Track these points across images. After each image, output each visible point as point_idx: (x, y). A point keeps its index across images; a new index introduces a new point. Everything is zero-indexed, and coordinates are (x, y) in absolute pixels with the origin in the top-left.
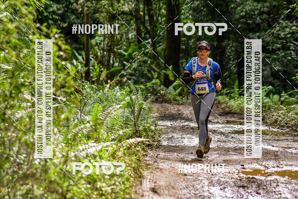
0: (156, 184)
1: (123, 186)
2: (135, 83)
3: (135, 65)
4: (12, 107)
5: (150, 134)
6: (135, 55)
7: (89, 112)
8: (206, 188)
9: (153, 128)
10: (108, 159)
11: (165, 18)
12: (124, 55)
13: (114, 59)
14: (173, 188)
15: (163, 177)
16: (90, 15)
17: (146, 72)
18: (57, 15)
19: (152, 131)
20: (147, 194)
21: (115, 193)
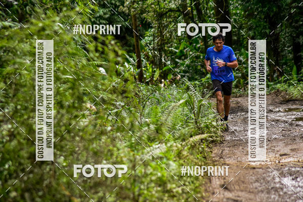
0: (225, 180)
1: (192, 185)
2: (190, 80)
3: (187, 62)
4: (76, 117)
5: (213, 130)
6: (186, 51)
7: (148, 114)
8: (277, 180)
9: (214, 123)
10: (174, 159)
11: (213, 11)
12: (176, 52)
13: (166, 57)
14: (243, 182)
15: (231, 172)
16: (138, 16)
17: (199, 67)
18: (104, 19)
19: (215, 127)
20: (218, 191)
21: (186, 193)
